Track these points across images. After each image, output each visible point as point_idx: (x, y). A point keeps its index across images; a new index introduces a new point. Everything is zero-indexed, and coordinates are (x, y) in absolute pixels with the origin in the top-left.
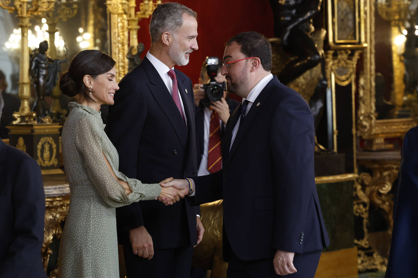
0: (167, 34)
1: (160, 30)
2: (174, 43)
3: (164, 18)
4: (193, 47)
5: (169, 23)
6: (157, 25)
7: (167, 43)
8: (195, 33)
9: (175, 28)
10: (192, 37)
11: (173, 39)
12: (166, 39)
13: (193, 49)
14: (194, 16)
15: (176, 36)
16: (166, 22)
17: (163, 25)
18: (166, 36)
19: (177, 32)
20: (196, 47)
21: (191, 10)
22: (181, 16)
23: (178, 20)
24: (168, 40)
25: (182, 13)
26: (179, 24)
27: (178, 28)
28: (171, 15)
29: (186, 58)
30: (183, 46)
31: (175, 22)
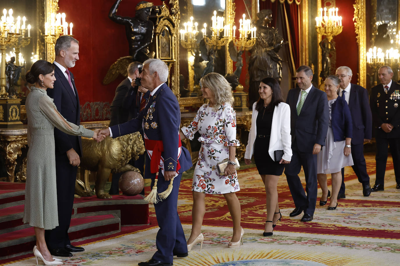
0: (63, 51)
1: (59, 49)
2: (66, 56)
3: (62, 43)
4: (76, 58)
5: (64, 46)
6: (58, 47)
7: (63, 56)
8: (78, 51)
9: (67, 48)
10: (76, 53)
11: (66, 54)
12: (62, 54)
13: (76, 59)
14: (77, 43)
15: (67, 53)
16: (62, 45)
17: (61, 47)
18: (62, 52)
19: (68, 50)
20: (78, 58)
21: (76, 40)
22: (70, 42)
23: (69, 44)
24: (63, 54)
25: (71, 41)
26: (69, 46)
27: (68, 48)
28: (65, 41)
29: (73, 63)
30: (71, 58)
31: (67, 45)
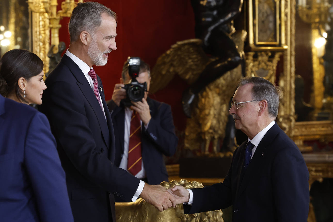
0: (86, 33)
1: (79, 29)
2: (92, 42)
3: (83, 17)
4: (112, 47)
5: (88, 22)
6: (76, 24)
7: (86, 43)
8: (114, 33)
9: (93, 28)
10: (110, 37)
11: (92, 39)
12: (84, 38)
13: (111, 49)
14: (114, 16)
15: (95, 36)
16: (84, 21)
17: (82, 24)
18: (84, 35)
19: (95, 31)
20: (114, 47)
21: (110, 10)
22: (100, 15)
23: (97, 20)
24: (86, 39)
25: (101, 13)
26: (98, 24)
27: (96, 27)
28: (89, 14)
29: (104, 59)
30: (101, 46)
31: (94, 22)
